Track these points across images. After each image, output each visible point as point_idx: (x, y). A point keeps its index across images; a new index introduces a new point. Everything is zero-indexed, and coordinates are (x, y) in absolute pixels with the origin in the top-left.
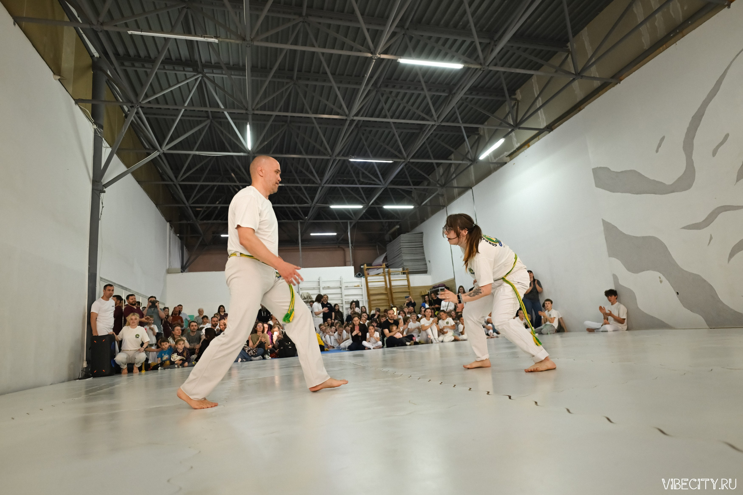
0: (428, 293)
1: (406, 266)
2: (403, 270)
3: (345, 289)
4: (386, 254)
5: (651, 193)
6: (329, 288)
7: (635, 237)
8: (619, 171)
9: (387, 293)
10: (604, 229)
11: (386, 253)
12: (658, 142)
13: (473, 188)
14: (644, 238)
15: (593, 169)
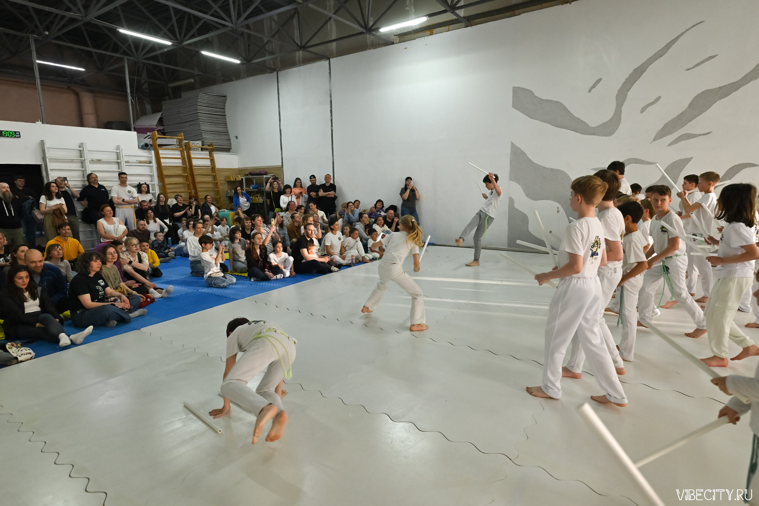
0: (240, 180)
1: (206, 139)
2: (203, 145)
3: (126, 165)
4: (162, 115)
5: (572, 130)
6: (99, 161)
7: (543, 167)
8: (545, 99)
9: (187, 176)
10: (511, 153)
11: (161, 113)
12: (594, 82)
13: (331, 59)
14: (553, 171)
15: (514, 88)
